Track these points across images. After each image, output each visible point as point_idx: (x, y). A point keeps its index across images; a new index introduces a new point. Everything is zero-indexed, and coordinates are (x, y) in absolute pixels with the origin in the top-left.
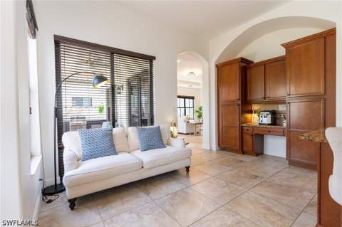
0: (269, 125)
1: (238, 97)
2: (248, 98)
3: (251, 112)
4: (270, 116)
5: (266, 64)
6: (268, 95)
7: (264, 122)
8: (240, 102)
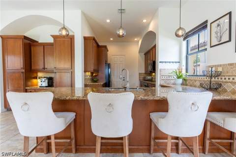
0: (46, 87)
1: (22, 67)
2: (33, 68)
3: (36, 78)
4: (47, 81)
5: (44, 45)
6: (46, 67)
7: (43, 85)
8: (24, 71)
